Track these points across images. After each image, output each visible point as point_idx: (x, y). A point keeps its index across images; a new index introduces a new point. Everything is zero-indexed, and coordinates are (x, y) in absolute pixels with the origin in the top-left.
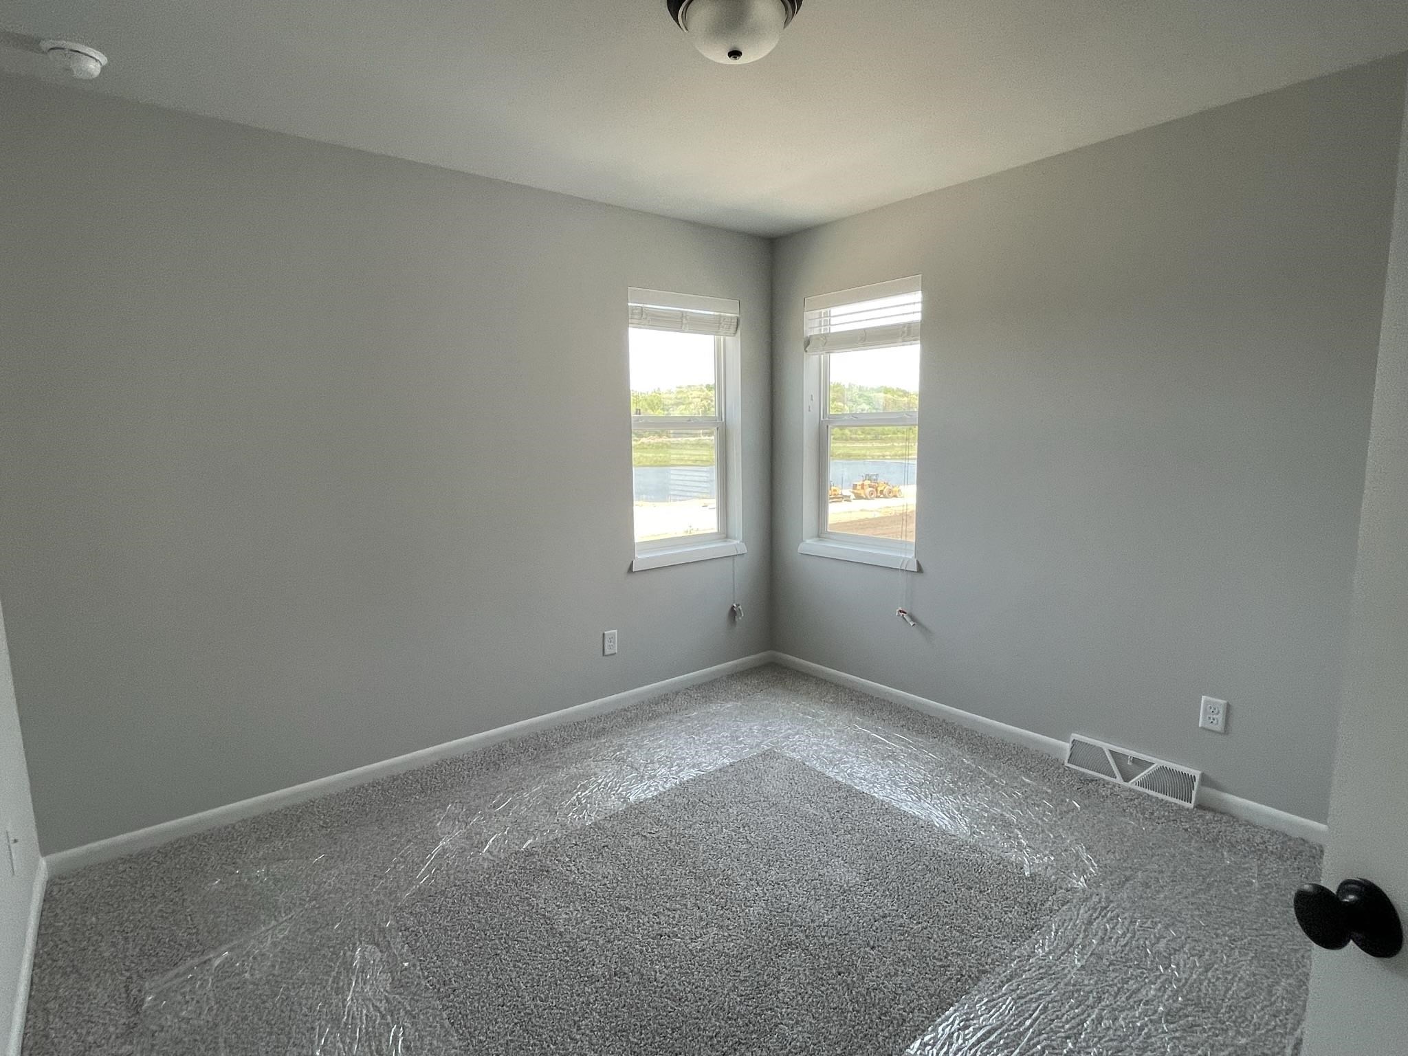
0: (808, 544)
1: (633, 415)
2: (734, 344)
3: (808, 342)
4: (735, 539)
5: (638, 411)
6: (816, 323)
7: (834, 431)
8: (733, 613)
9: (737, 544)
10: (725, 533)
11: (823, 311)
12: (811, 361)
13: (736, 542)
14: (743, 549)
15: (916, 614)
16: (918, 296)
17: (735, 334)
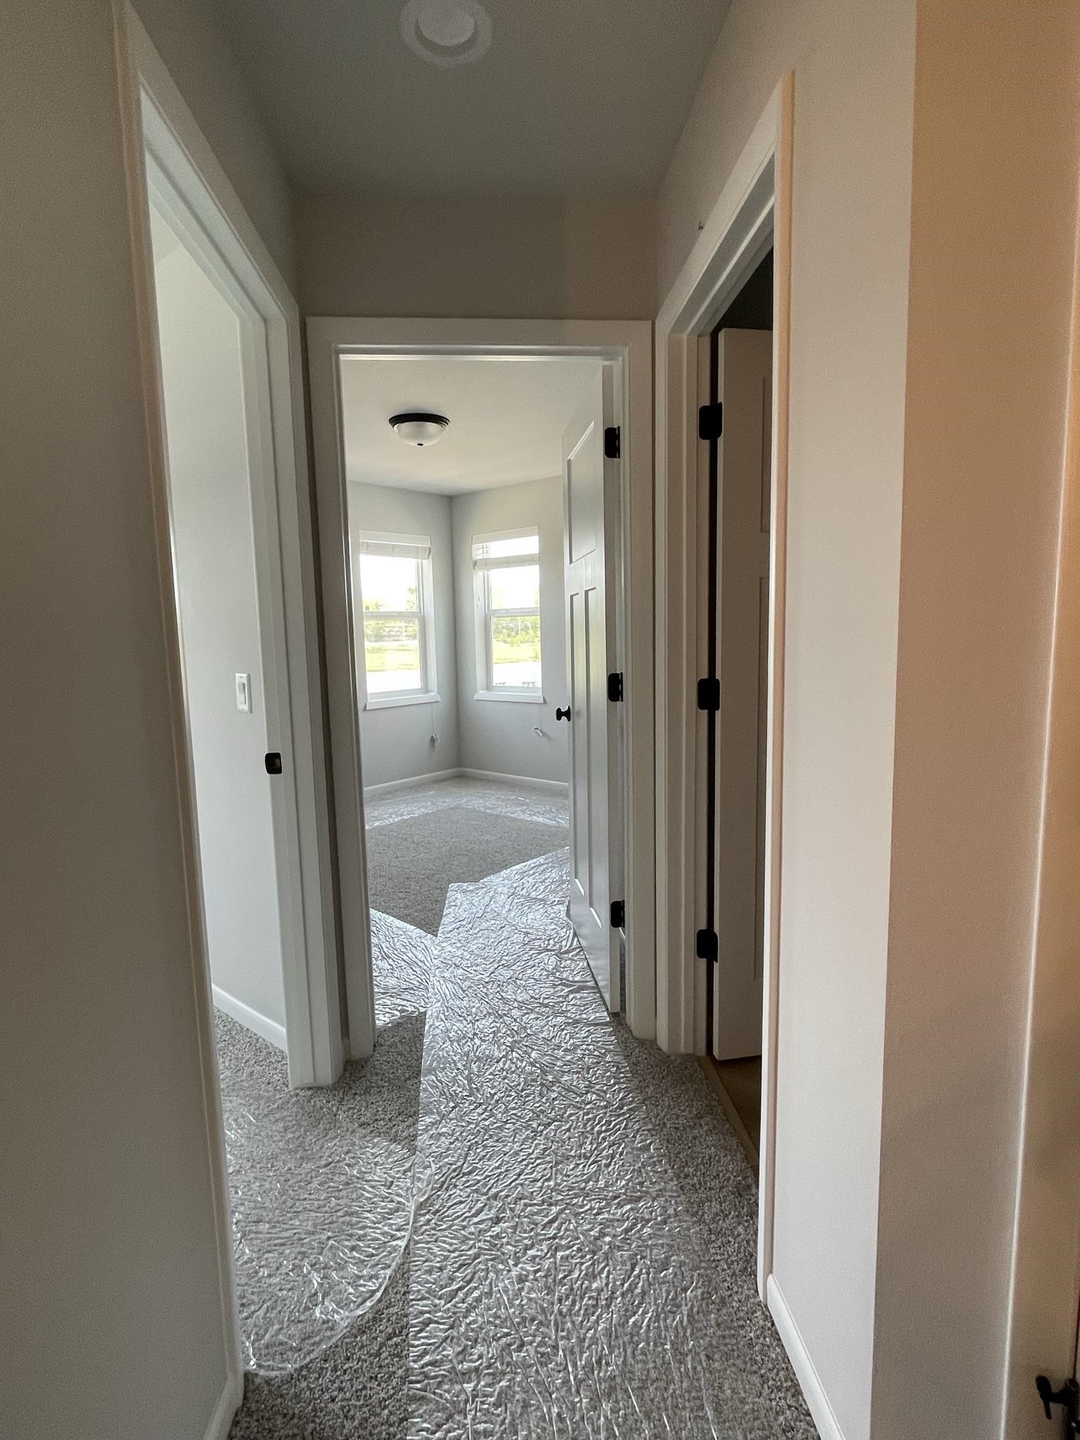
0: (481, 694)
1: (364, 610)
2: (428, 564)
3: (475, 564)
4: (432, 692)
5: (367, 608)
6: (481, 552)
7: (494, 620)
8: (433, 740)
9: (434, 695)
10: (426, 689)
11: (485, 544)
12: (478, 576)
13: (432, 694)
14: (438, 698)
15: (544, 730)
16: (536, 538)
17: (428, 558)
